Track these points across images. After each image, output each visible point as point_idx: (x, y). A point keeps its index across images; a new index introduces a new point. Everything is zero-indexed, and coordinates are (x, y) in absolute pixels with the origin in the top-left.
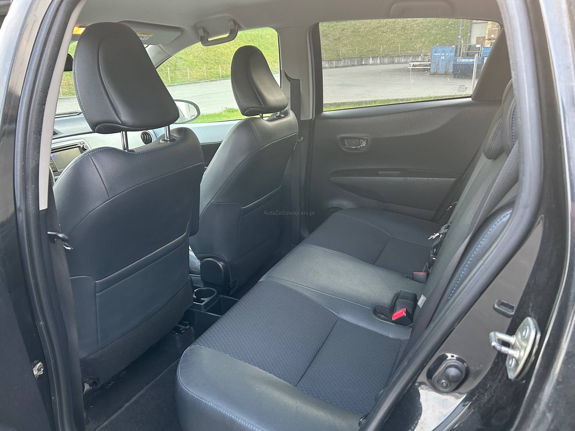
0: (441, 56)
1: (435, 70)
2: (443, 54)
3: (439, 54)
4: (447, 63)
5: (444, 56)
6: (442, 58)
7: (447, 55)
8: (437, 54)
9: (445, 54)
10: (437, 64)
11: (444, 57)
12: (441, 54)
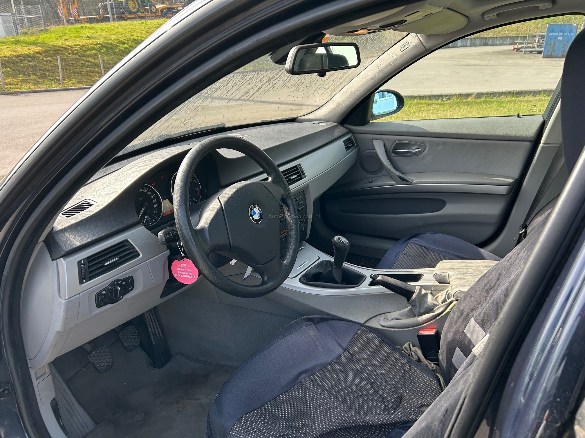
0: (558, 36)
1: (549, 52)
2: (561, 34)
3: (555, 34)
4: (565, 45)
5: (563, 36)
6: (559, 38)
7: (566, 35)
8: (553, 34)
9: (563, 34)
10: (552, 45)
11: (561, 38)
12: (559, 34)
